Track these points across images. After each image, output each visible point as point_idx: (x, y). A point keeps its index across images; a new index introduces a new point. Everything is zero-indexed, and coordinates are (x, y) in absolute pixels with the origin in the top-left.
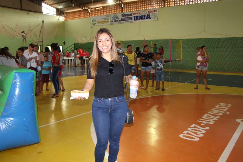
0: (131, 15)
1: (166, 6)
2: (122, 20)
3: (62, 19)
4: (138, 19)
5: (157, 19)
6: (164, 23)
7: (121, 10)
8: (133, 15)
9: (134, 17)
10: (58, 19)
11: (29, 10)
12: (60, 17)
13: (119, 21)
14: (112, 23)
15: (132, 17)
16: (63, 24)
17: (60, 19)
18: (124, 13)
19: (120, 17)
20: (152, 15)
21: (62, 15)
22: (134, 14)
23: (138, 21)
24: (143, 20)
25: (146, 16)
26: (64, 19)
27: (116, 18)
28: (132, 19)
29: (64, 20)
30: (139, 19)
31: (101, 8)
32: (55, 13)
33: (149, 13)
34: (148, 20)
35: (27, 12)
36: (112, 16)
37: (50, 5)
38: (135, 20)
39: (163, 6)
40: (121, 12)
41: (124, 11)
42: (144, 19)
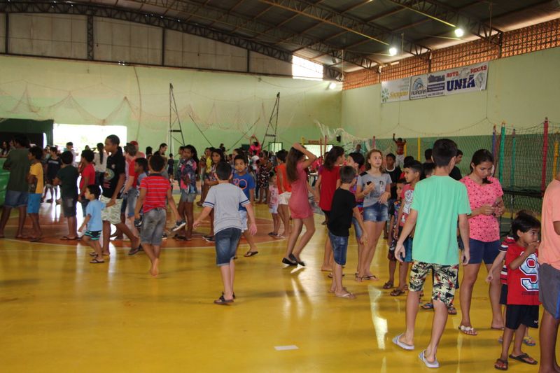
0: (443, 78)
1: (503, 55)
2: (428, 91)
3: (335, 86)
4: (454, 87)
5: (484, 88)
6: (496, 96)
7: (428, 66)
8: (447, 79)
9: (448, 82)
10: (328, 88)
11: (265, 72)
12: (330, 84)
13: (423, 91)
14: (413, 96)
15: (444, 83)
16: (339, 97)
17: (331, 87)
18: (432, 75)
19: (426, 83)
20: (477, 78)
21: (337, 78)
22: (449, 75)
23: (454, 91)
24: (462, 90)
25: (468, 80)
26: (342, 86)
27: (419, 86)
28: (444, 89)
29: (341, 90)
30: (456, 89)
31: (398, 63)
32: (322, 76)
33: (472, 73)
34: (471, 89)
35: (258, 77)
36: (413, 82)
37: (310, 60)
38: (448, 90)
39: (496, 57)
40: (427, 71)
41: (432, 70)
42: (464, 87)
